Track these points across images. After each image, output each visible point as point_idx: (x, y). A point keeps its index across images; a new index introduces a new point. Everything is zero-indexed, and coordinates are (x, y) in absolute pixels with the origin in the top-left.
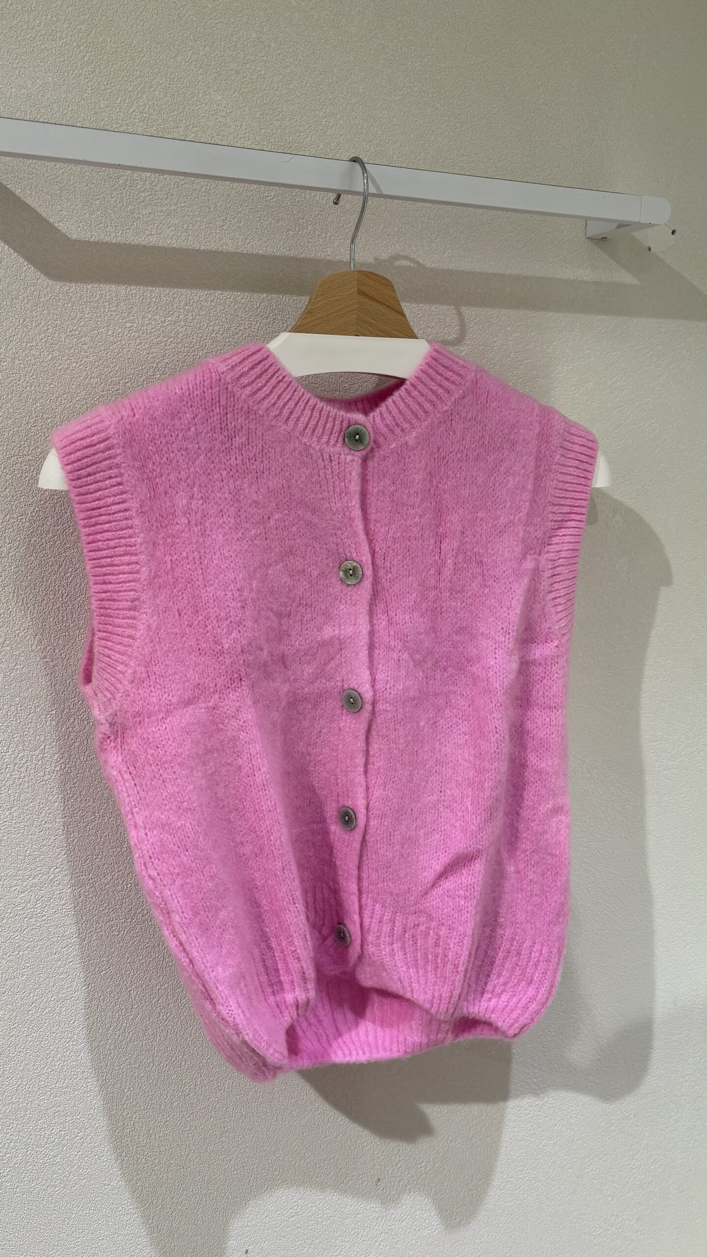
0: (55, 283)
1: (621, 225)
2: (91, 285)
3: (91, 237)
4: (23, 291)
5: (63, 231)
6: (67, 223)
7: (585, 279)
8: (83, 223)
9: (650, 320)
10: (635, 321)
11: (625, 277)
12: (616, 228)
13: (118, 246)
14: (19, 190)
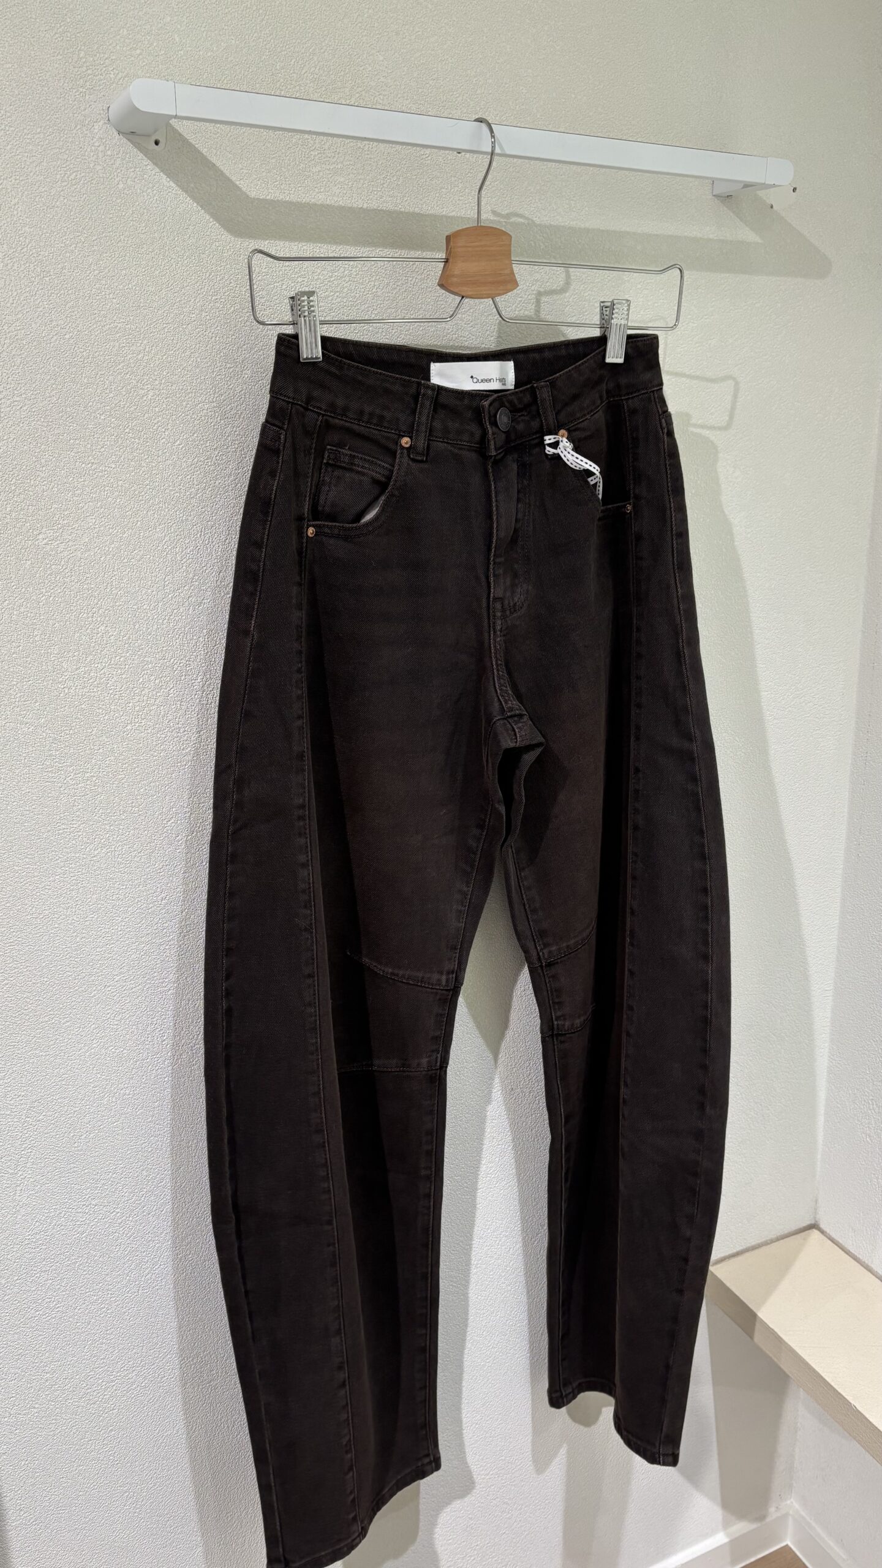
0: (236, 239)
1: (747, 185)
2: (267, 242)
3: (268, 195)
4: (209, 246)
5: (244, 189)
6: (247, 181)
7: (711, 236)
8: (261, 181)
9: (770, 278)
10: (756, 278)
11: (750, 236)
12: (743, 188)
13: (291, 203)
14: (206, 150)
